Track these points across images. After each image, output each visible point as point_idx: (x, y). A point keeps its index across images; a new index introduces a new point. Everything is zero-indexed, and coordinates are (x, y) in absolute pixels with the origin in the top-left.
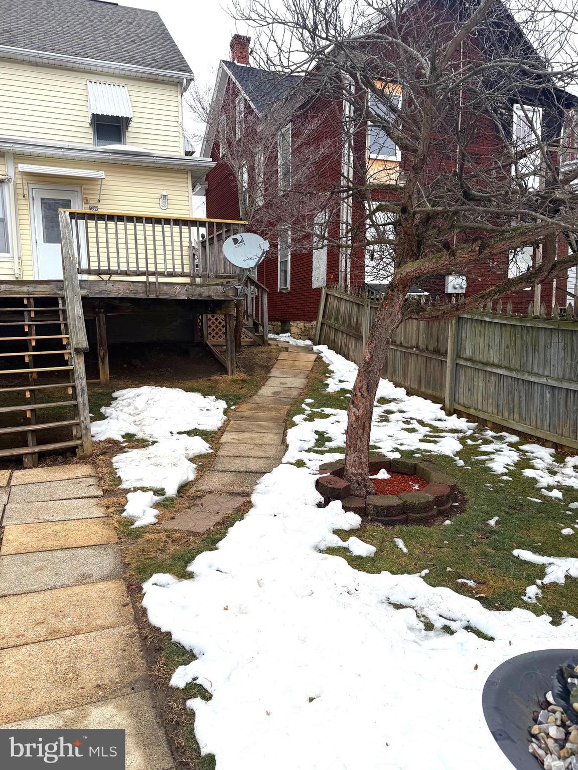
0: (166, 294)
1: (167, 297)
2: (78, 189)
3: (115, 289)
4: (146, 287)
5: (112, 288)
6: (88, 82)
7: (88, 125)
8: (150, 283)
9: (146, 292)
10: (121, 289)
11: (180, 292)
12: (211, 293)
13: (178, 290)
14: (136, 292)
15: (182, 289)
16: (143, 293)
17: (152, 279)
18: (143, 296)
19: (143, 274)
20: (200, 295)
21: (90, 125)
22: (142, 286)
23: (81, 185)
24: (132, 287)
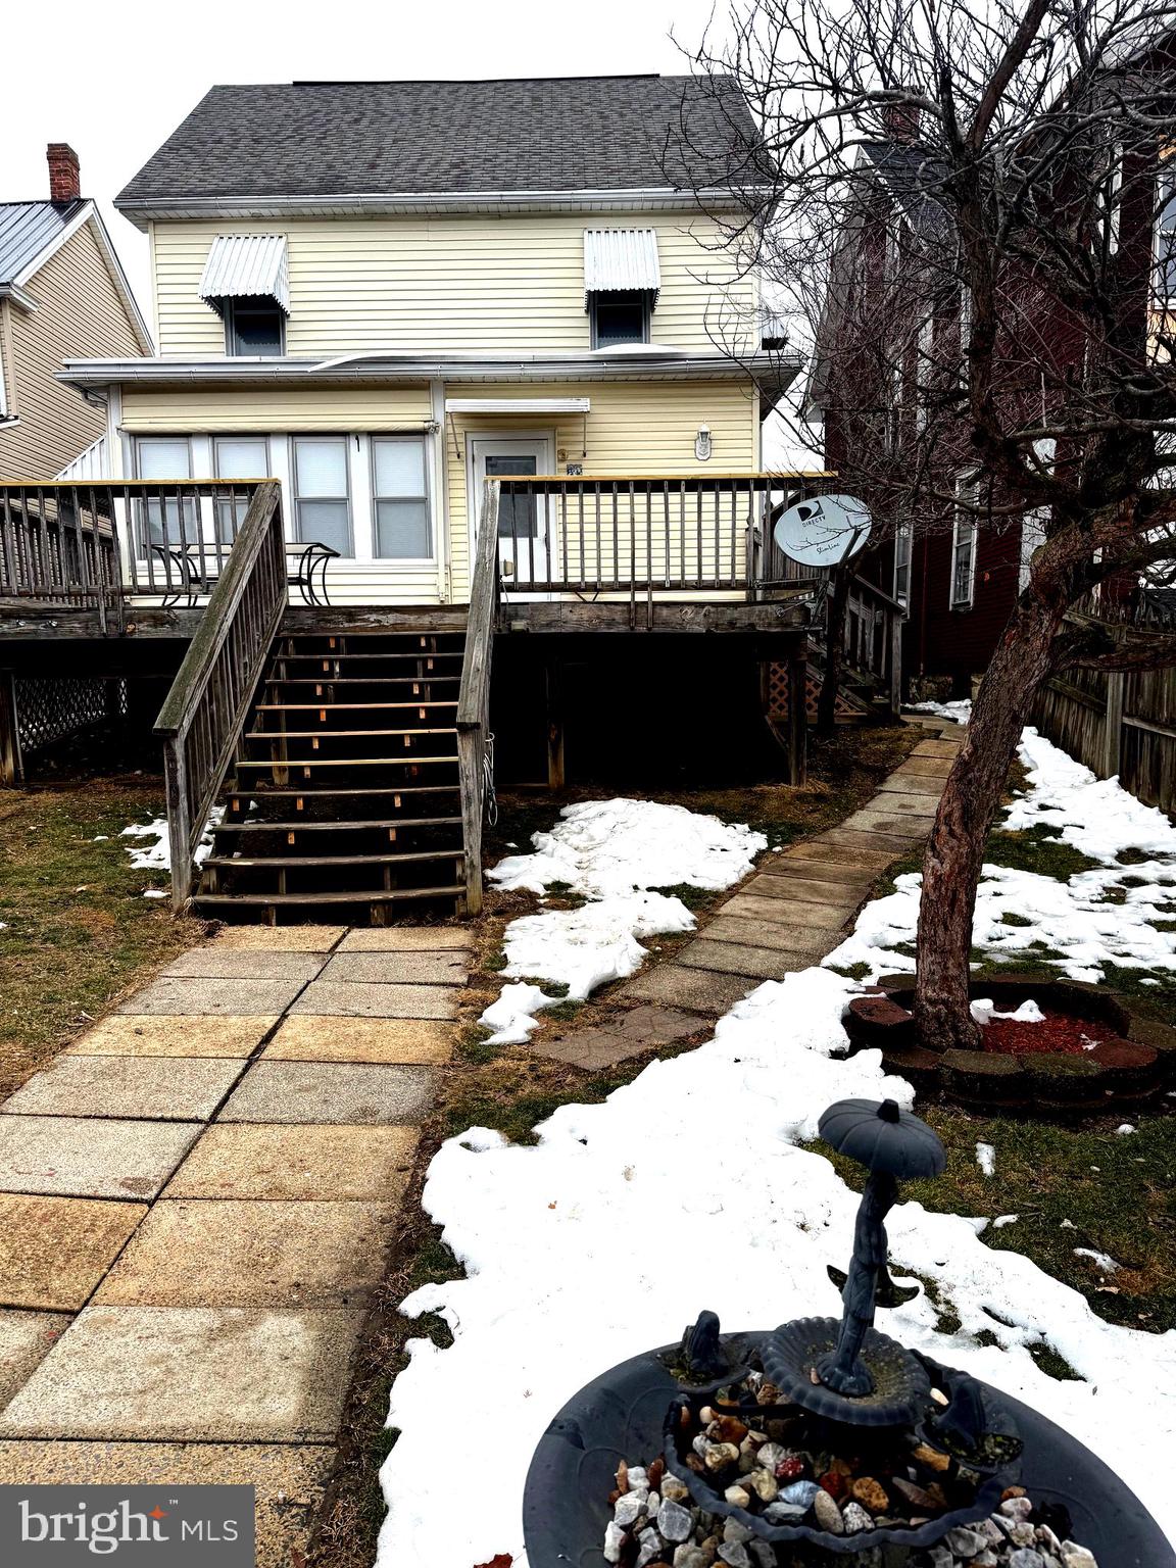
0: (665, 623)
1: (669, 630)
2: (548, 434)
3: (575, 617)
4: (630, 611)
5: (570, 615)
6: (586, 233)
7: (582, 312)
8: (638, 604)
9: (628, 622)
10: (585, 617)
11: (693, 619)
12: (754, 619)
13: (688, 617)
14: (611, 623)
15: (697, 613)
16: (624, 624)
17: (641, 597)
18: (623, 629)
19: (624, 587)
20: (732, 624)
21: (587, 312)
22: (623, 611)
23: (553, 428)
24: (605, 613)
